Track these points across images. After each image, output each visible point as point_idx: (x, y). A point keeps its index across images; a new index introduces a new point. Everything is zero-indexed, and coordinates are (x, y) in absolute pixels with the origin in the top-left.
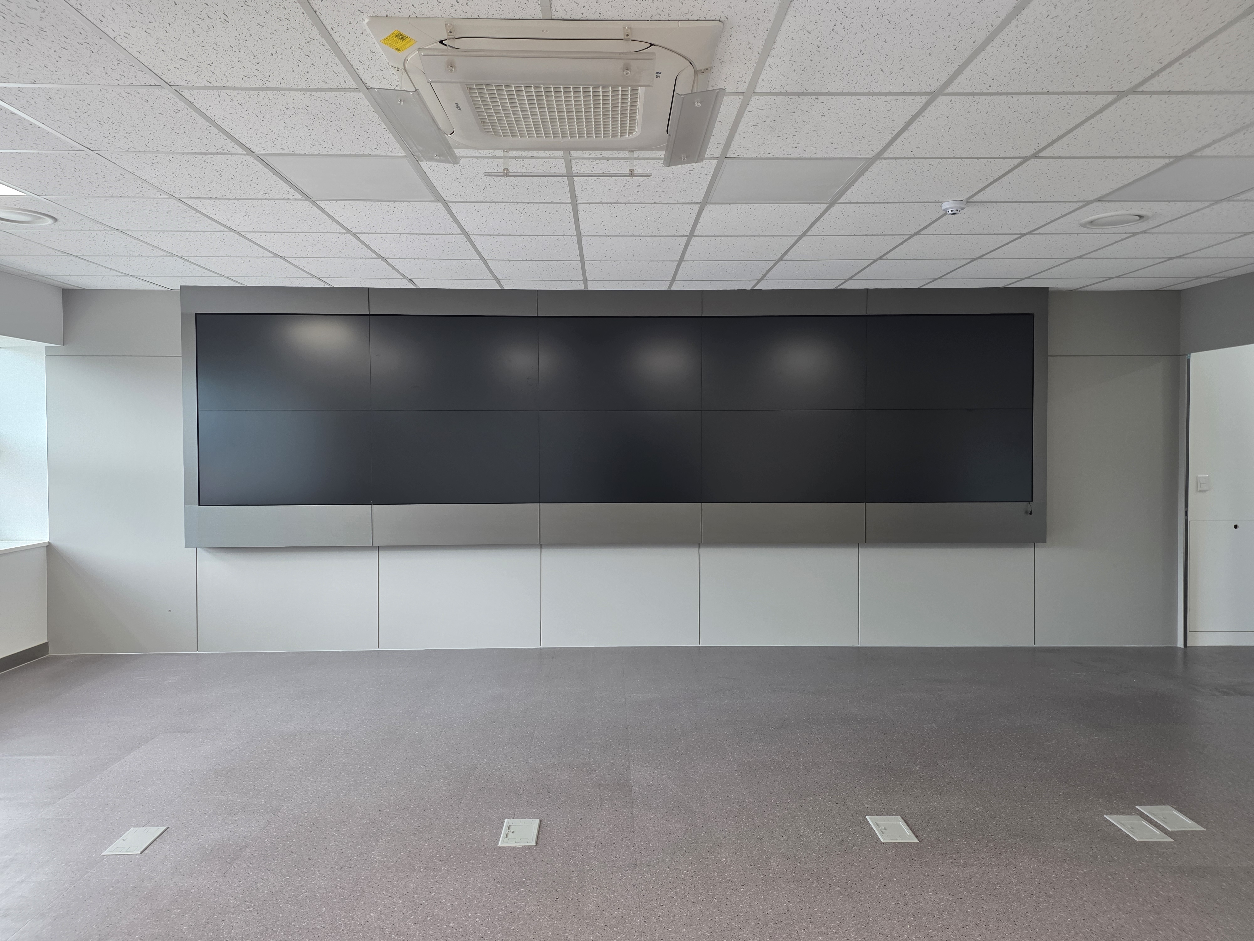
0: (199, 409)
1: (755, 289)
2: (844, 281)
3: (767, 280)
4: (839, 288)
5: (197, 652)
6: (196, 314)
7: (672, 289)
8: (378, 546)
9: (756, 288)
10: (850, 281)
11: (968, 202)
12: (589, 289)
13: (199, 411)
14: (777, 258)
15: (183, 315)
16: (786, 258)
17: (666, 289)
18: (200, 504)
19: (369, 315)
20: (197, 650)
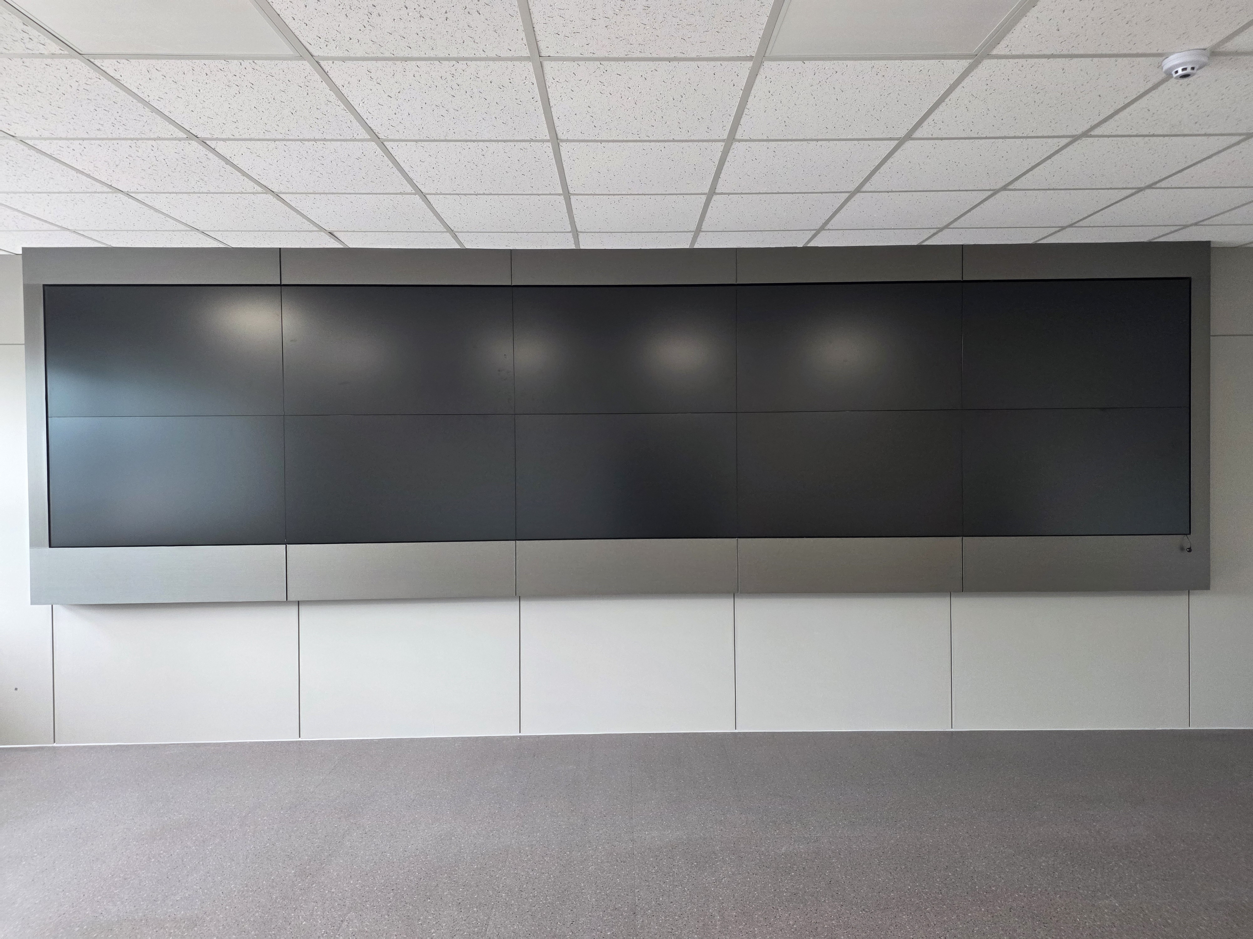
0: (49, 415)
1: (808, 245)
2: (935, 230)
3: (829, 230)
4: (925, 244)
5: (55, 745)
6: (44, 285)
7: (696, 246)
8: (299, 601)
9: (811, 244)
10: (946, 231)
11: (1214, 53)
12: (582, 247)
13: (49, 418)
14: (852, 188)
15: (27, 289)
16: (867, 187)
17: (687, 247)
18: (52, 546)
19: (280, 285)
20: (54, 742)
